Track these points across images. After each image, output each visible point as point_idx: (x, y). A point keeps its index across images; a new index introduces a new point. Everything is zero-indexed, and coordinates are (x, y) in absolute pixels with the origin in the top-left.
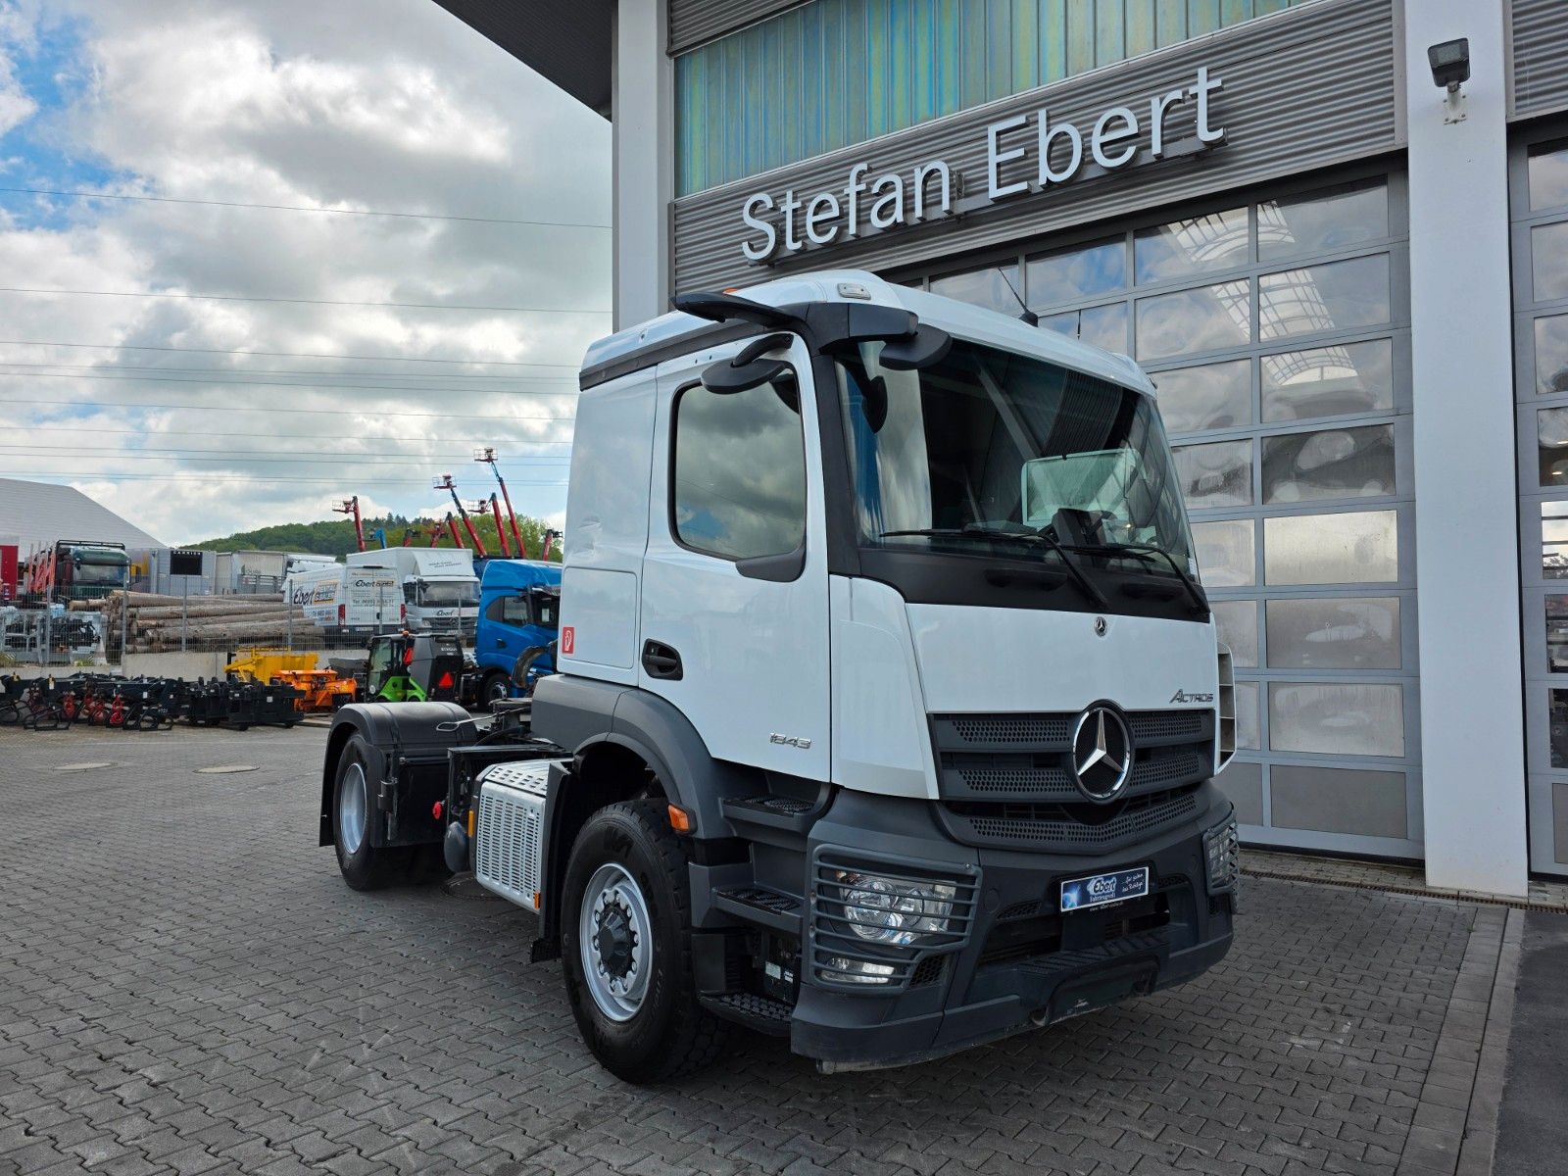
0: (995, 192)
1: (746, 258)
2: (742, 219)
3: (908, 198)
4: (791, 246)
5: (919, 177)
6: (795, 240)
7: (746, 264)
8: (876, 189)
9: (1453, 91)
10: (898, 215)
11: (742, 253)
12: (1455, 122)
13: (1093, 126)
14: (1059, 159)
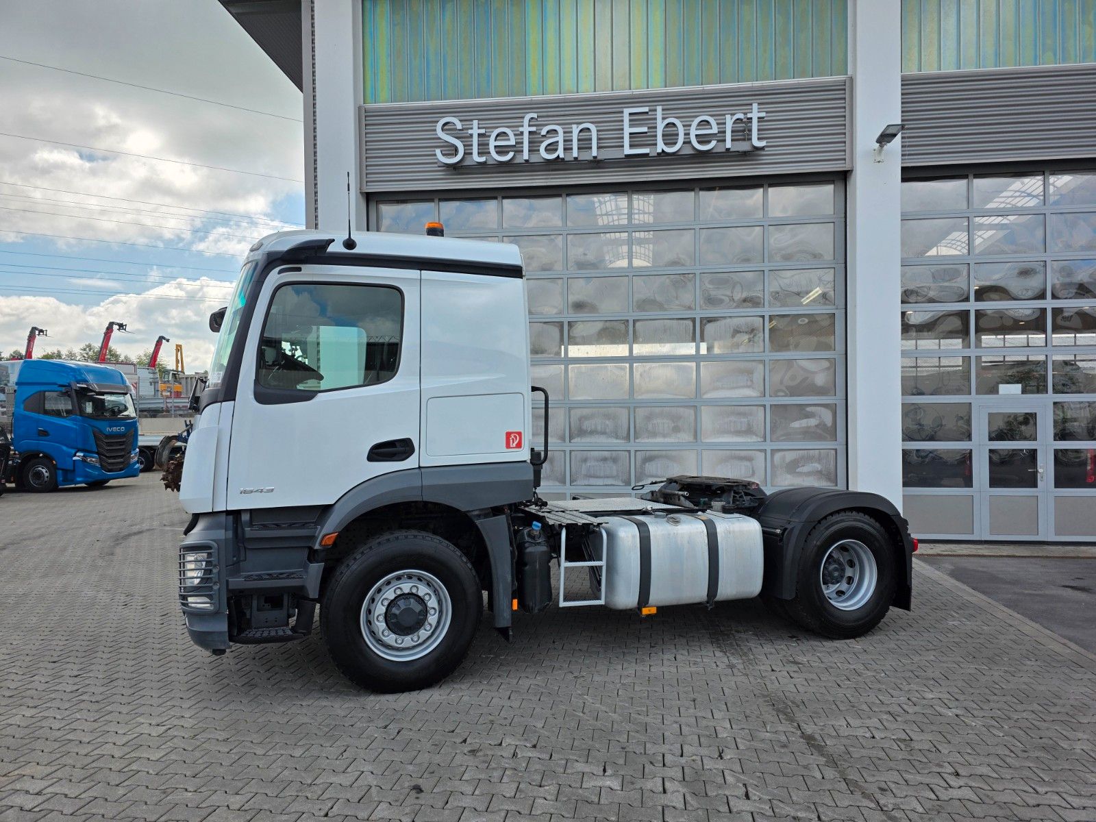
0: (628, 151)
1: (437, 159)
2: (435, 130)
3: (567, 141)
4: (476, 158)
5: (576, 130)
6: (480, 154)
7: (436, 163)
8: (544, 132)
9: (882, 146)
10: (560, 153)
11: (435, 155)
12: (879, 162)
13: (693, 121)
14: (670, 138)
